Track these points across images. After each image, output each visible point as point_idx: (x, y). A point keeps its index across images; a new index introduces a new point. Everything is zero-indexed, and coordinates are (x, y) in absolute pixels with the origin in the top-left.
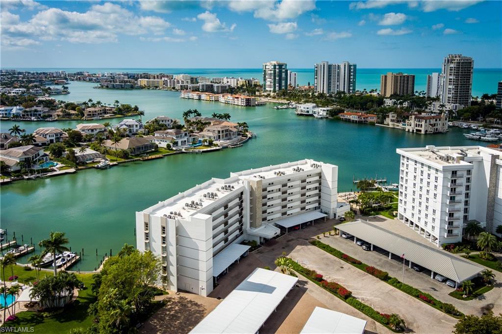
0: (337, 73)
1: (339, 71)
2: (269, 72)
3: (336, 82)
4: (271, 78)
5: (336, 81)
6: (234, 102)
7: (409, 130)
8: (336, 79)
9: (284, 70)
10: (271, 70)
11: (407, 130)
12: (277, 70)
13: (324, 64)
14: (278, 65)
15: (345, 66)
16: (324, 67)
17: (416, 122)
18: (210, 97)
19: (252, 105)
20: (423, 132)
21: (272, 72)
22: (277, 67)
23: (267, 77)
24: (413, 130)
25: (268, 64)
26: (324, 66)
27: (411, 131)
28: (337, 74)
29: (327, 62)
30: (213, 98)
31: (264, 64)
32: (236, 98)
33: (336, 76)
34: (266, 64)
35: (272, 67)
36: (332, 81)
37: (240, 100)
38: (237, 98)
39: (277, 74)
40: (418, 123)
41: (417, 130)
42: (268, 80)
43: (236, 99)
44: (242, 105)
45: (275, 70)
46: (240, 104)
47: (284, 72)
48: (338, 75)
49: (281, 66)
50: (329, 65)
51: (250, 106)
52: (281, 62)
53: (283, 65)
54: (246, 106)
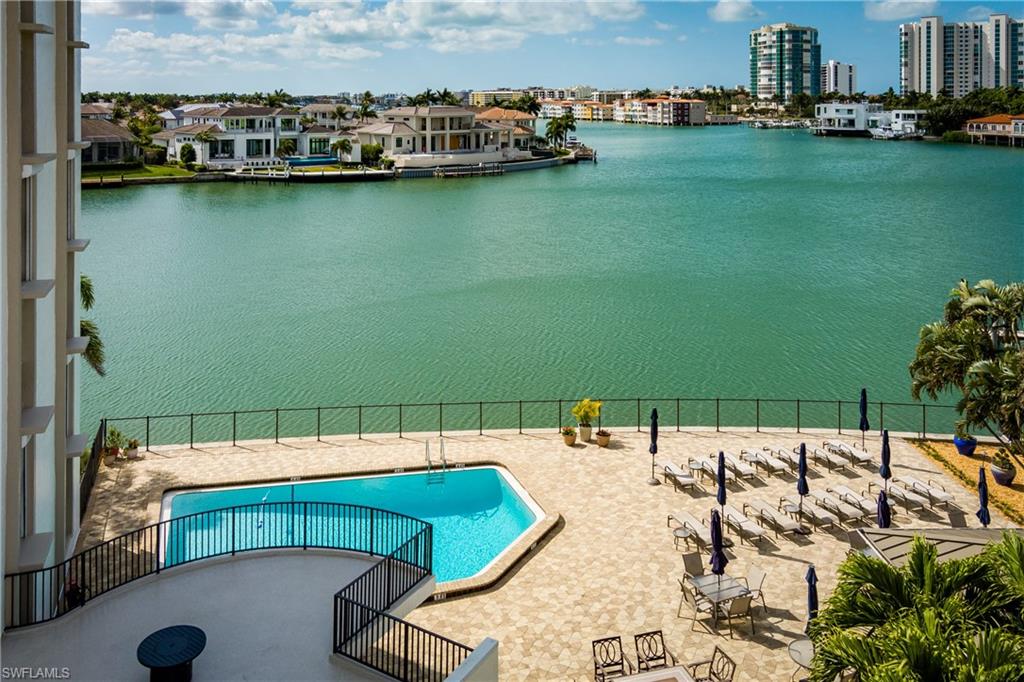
0: (971, 49)
1: (978, 41)
2: (766, 51)
3: (970, 74)
4: (770, 68)
5: (971, 70)
6: (646, 116)
8: (971, 66)
9: (807, 46)
10: (770, 47)
12: (787, 46)
13: (929, 23)
14: (789, 32)
15: (998, 26)
16: (929, 32)
18: (593, 109)
19: (692, 121)
21: (774, 51)
22: (787, 37)
23: (759, 64)
25: (763, 30)
26: (929, 28)
28: (971, 52)
29: (939, 19)
30: (601, 113)
31: (753, 33)
32: (649, 104)
33: (971, 56)
34: (757, 32)
35: (774, 38)
36: (956, 71)
37: (660, 109)
38: (654, 105)
39: (786, 54)
42: (763, 72)
43: (650, 108)
44: (666, 121)
45: (781, 46)
46: (660, 121)
47: (807, 50)
48: (976, 55)
49: (797, 34)
50: (945, 28)
51: (688, 124)
52: (800, 24)
53: (805, 32)
54: (677, 123)
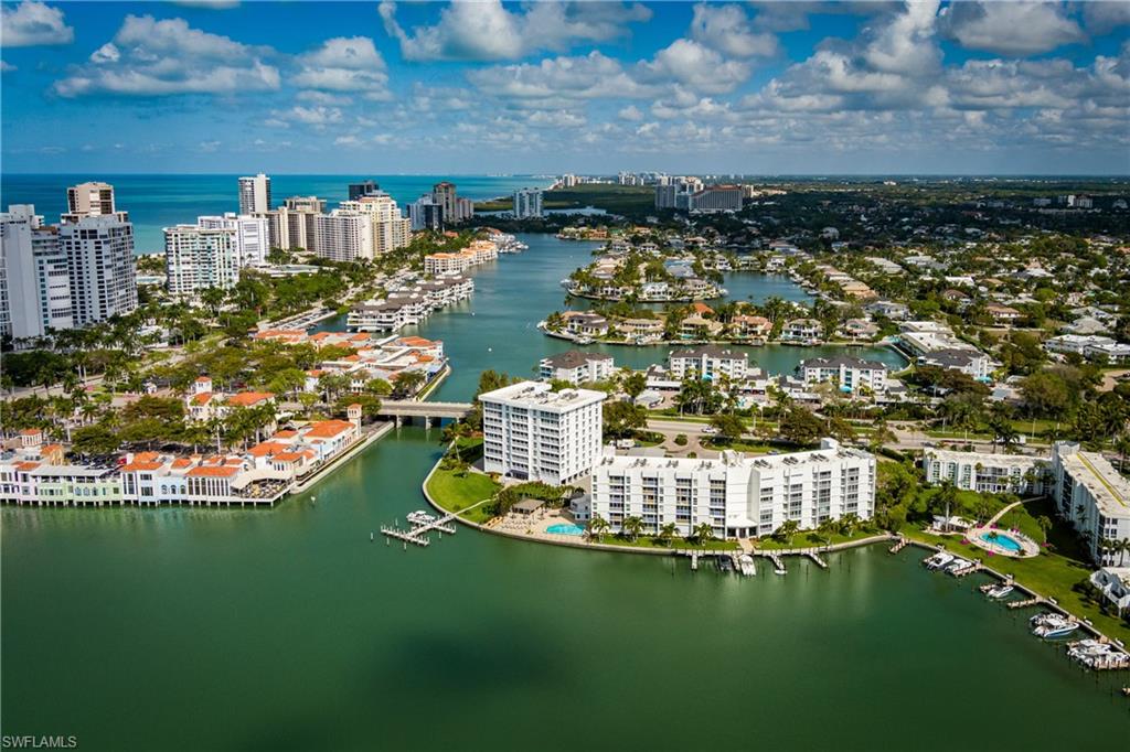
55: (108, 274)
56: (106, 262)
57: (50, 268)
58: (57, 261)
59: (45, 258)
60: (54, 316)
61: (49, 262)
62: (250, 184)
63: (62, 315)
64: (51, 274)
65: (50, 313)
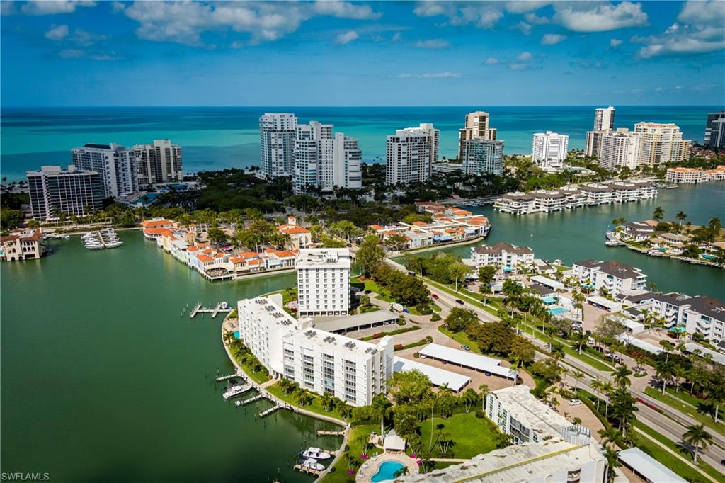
7: (13, 259)
11: (9, 259)
17: (23, 246)
20: (37, 256)
24: (20, 258)
27: (17, 259)
40: (27, 247)
41: (27, 256)
55: (404, 162)
56: (403, 155)
57: (350, 156)
58: (355, 153)
59: (348, 151)
60: (350, 180)
61: (350, 153)
62: (600, 113)
63: (355, 180)
64: (350, 159)
65: (348, 178)
